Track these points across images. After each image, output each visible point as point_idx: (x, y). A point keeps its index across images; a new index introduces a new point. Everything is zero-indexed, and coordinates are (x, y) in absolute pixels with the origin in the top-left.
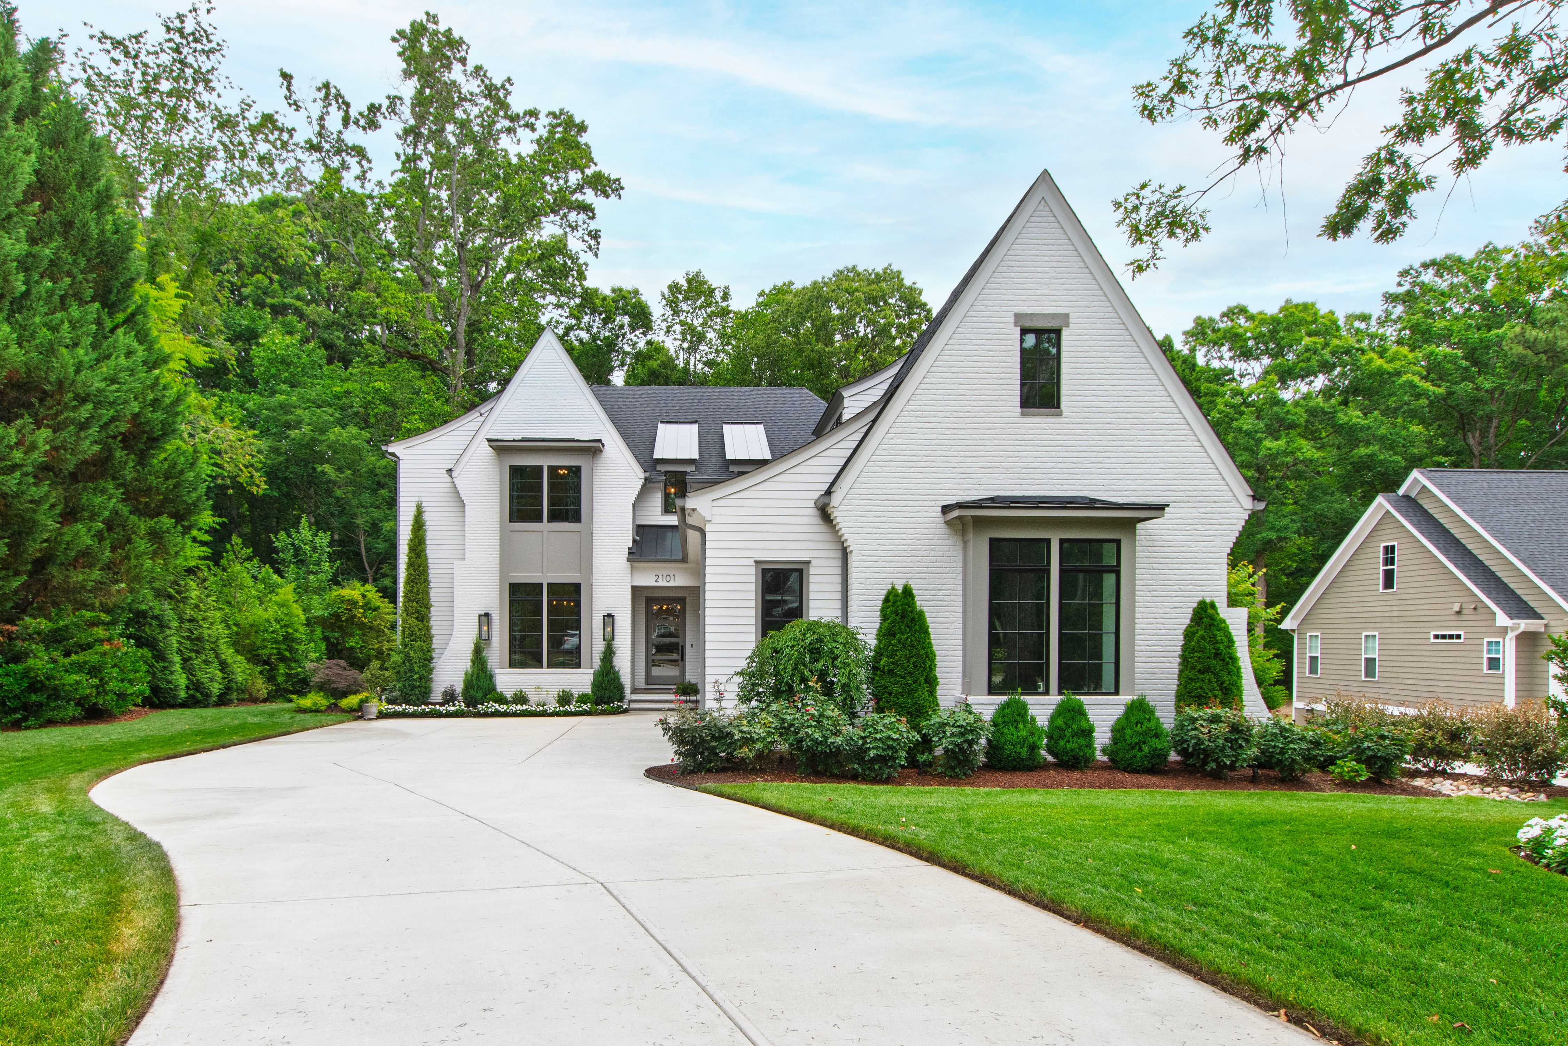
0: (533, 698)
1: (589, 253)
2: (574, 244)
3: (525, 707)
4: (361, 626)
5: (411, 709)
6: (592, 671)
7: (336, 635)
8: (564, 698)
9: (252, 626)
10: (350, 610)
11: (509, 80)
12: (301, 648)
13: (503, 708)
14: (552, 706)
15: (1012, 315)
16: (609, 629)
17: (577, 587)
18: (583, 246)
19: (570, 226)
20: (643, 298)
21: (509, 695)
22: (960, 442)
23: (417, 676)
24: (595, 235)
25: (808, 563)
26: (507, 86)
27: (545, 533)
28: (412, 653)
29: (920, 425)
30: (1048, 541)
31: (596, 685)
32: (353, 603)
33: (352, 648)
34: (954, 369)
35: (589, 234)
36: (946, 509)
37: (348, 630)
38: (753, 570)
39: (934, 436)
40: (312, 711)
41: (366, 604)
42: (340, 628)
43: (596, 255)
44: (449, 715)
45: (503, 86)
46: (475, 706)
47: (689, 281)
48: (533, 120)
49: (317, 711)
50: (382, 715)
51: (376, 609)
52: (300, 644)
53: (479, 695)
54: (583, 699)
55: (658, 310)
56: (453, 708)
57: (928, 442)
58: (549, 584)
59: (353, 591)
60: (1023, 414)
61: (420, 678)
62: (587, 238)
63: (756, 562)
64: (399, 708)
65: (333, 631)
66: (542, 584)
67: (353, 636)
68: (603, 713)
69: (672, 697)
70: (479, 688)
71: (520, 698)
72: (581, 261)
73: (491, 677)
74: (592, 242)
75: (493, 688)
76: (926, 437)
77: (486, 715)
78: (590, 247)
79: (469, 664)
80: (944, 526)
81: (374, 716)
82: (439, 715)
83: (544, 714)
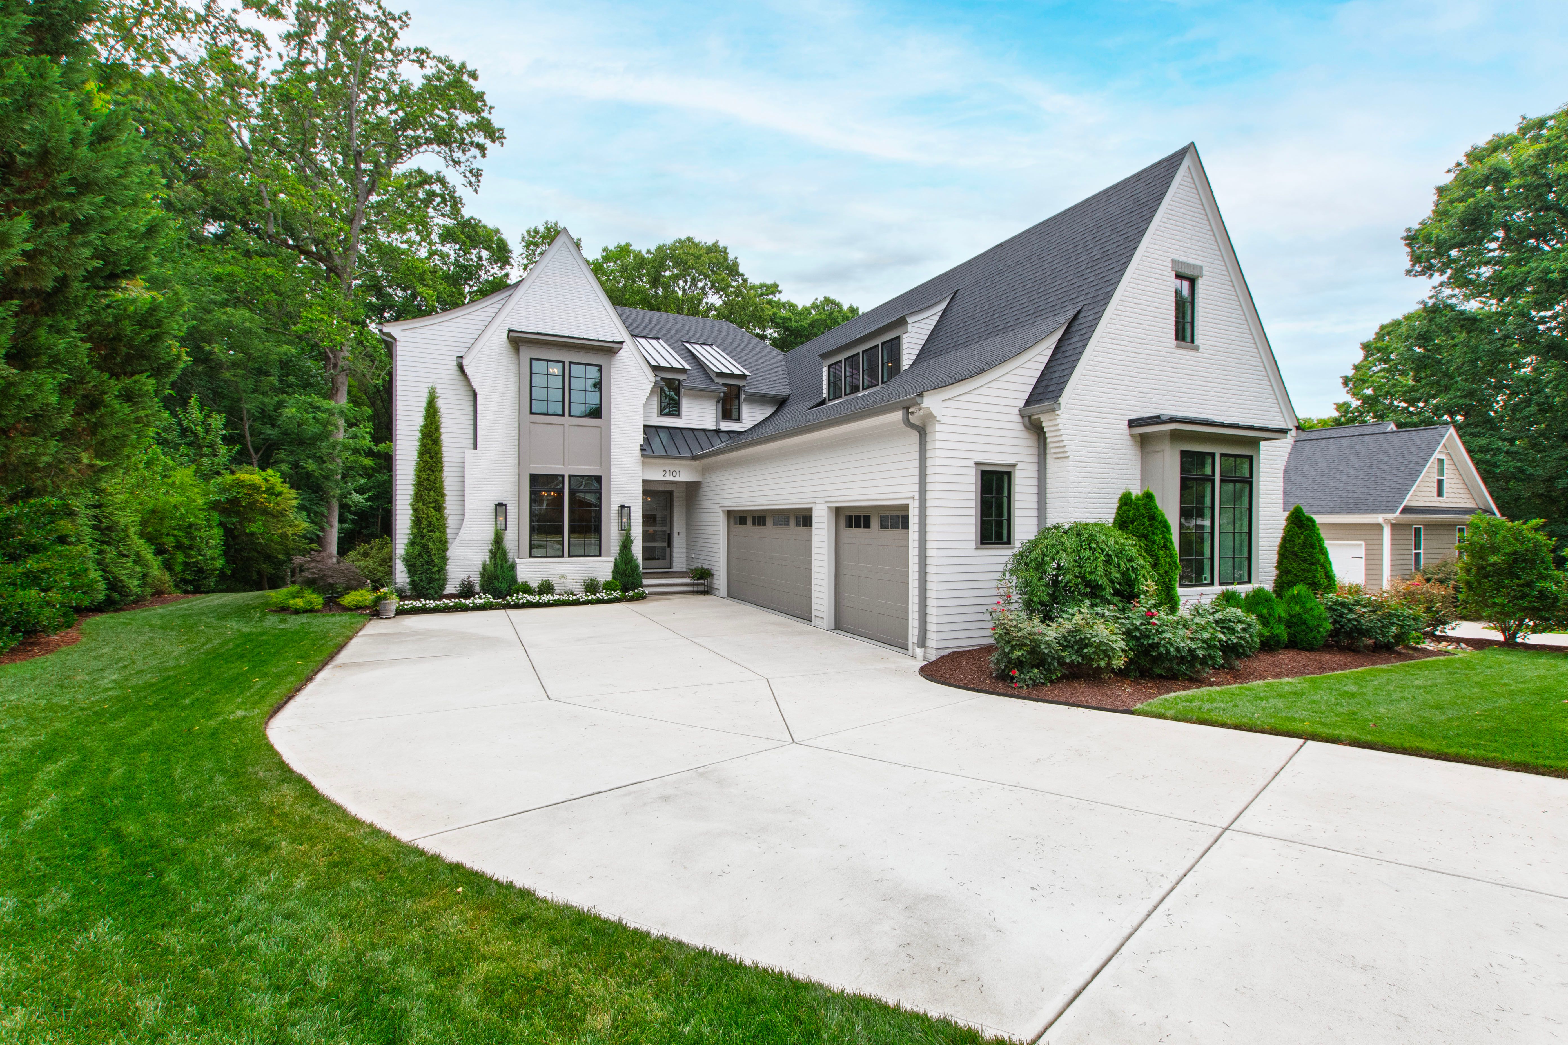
0: (558, 587)
1: (469, 187)
2: (454, 177)
3: (557, 597)
4: (265, 512)
5: (431, 604)
6: (613, 559)
7: (234, 520)
8: (591, 587)
9: (153, 512)
10: (251, 495)
11: (407, 14)
12: (202, 533)
13: (536, 599)
14: (583, 597)
15: (1169, 260)
16: (625, 520)
17: (598, 479)
18: (463, 180)
19: (453, 160)
20: (504, 237)
21: (534, 585)
22: (1139, 365)
23: (435, 569)
24: (477, 174)
25: (1014, 466)
26: (404, 18)
27: (567, 426)
28: (431, 544)
29: (1114, 346)
30: (1213, 455)
31: (616, 571)
32: (255, 488)
33: (252, 534)
34: (1136, 301)
35: (471, 172)
36: (1132, 424)
37: (250, 515)
38: (973, 471)
39: (1123, 358)
40: (305, 611)
41: (268, 489)
42: (238, 513)
43: (476, 191)
44: (477, 608)
45: (400, 18)
46: (503, 597)
47: (548, 229)
48: (424, 57)
49: (312, 611)
50: (401, 612)
51: (280, 494)
52: (199, 530)
53: (504, 586)
54: (608, 586)
55: (517, 248)
56: (482, 601)
57: (1119, 362)
58: (570, 476)
59: (251, 476)
60: (1177, 347)
61: (439, 571)
62: (468, 174)
63: (977, 464)
64: (417, 604)
65: (229, 516)
66: (563, 476)
67: (255, 522)
68: (632, 599)
69: (687, 580)
70: (504, 579)
71: (546, 588)
72: (456, 195)
73: (513, 567)
74: (473, 179)
75: (514, 580)
76: (1119, 357)
77: (517, 606)
78: (470, 183)
79: (487, 555)
80: (1129, 437)
81: (392, 614)
82: (466, 609)
83: (577, 603)
